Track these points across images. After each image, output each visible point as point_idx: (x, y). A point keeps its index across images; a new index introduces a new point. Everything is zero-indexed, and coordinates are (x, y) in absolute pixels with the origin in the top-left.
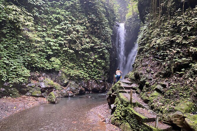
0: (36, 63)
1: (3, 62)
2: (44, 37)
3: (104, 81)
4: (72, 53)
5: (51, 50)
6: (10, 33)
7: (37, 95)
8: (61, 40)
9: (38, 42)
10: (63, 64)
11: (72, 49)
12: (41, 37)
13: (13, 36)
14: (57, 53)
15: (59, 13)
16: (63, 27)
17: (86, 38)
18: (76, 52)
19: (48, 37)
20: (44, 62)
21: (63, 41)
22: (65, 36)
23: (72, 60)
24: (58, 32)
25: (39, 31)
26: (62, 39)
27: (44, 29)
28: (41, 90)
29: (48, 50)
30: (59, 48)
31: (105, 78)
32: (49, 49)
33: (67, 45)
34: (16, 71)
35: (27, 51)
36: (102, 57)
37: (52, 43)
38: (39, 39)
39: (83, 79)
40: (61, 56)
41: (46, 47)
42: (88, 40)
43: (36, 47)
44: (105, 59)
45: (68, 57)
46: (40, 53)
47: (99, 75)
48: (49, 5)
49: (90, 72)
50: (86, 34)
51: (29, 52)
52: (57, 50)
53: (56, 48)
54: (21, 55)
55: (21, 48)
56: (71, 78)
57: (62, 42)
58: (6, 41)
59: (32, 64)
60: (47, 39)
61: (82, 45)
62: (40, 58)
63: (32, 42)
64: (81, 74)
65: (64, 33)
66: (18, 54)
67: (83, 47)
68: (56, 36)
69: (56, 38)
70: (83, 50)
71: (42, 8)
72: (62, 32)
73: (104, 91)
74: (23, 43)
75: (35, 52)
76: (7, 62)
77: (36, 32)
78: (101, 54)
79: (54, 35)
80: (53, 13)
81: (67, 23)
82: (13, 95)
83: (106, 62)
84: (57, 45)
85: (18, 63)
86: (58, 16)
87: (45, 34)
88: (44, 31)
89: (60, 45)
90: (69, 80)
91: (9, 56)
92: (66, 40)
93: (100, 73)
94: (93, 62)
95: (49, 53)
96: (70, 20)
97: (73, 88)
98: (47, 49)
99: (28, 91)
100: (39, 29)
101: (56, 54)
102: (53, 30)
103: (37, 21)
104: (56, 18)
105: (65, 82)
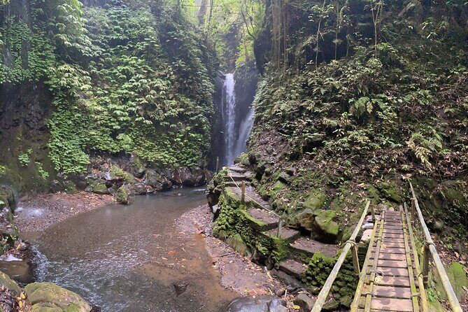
0: (97, 144)
1: (55, 145)
2: (106, 104)
3: (202, 167)
4: (150, 126)
5: (117, 123)
6: (62, 104)
7: (101, 191)
8: (132, 106)
9: (98, 112)
10: (136, 143)
11: (149, 118)
12: (101, 105)
13: (66, 108)
14: (127, 127)
15: (127, 64)
16: (133, 84)
17: (172, 99)
18: (156, 123)
19: (113, 103)
20: (109, 142)
21: (134, 107)
22: (137, 99)
23: (149, 136)
24: (126, 93)
25: (99, 96)
26: (134, 104)
27: (106, 92)
28: (106, 184)
29: (113, 124)
30: (129, 119)
31: (204, 163)
32: (114, 122)
33: (142, 113)
34: (70, 157)
35: (84, 127)
36: (199, 129)
37: (118, 112)
38: (100, 108)
39: (169, 165)
40: (132, 131)
41: (109, 119)
42: (174, 102)
43: (96, 121)
44: (202, 132)
45: (143, 132)
46: (102, 128)
47: (194, 159)
48: (111, 53)
49: (179, 154)
50: (171, 92)
51: (87, 128)
52: (126, 121)
53: (125, 119)
54: (77, 134)
55: (76, 124)
56: (149, 165)
57: (134, 109)
58: (58, 116)
59: (91, 146)
60: (111, 106)
61: (165, 112)
62: (102, 136)
63: (90, 114)
64: (165, 157)
65: (136, 94)
66: (73, 132)
67: (166, 114)
68: (124, 100)
69: (124, 103)
70: (166, 119)
71: (102, 60)
72: (132, 93)
73: (202, 183)
74: (78, 117)
75: (94, 128)
76: (60, 145)
77: (95, 98)
78: (197, 125)
79: (120, 98)
80: (119, 64)
81: (141, 78)
82: (69, 190)
83: (206, 137)
84: (127, 113)
85: (73, 145)
86: (127, 67)
87: (107, 99)
88: (105, 95)
89: (131, 114)
90: (146, 167)
91: (62, 136)
92: (139, 105)
93: (194, 155)
94: (182, 139)
95: (114, 127)
96: (145, 71)
97: (154, 181)
98: (112, 122)
99: (88, 185)
100: (98, 92)
101: (126, 129)
102: (120, 91)
103: (95, 80)
104: (123, 72)
105: (141, 170)
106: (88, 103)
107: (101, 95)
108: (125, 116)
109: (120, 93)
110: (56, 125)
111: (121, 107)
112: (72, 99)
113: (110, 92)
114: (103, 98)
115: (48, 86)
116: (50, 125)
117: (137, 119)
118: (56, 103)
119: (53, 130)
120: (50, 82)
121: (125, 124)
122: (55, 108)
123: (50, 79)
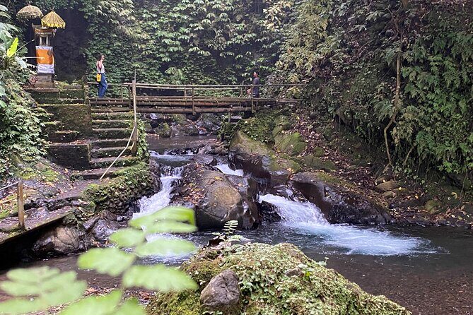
106: (129, 31)
107: (149, 19)
108: (176, 46)
109: (170, 17)
110: (93, 54)
111: (171, 35)
112: (111, 27)
113: (159, 16)
114: (150, 23)
115: (84, 13)
116: (87, 55)
117: (191, 50)
119: (90, 61)
120: (85, 10)
121: (177, 55)
122: (91, 36)
123: (85, 6)
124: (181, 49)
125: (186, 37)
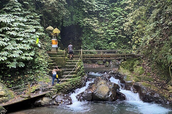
0: (101, 46)
1: (84, 47)
2: (106, 30)
4: (125, 38)
5: (110, 38)
6: (86, 31)
7: (101, 64)
8: (117, 30)
10: (118, 46)
11: (124, 35)
12: (104, 30)
13: (88, 32)
15: (116, 11)
16: (118, 21)
18: (128, 37)
19: (109, 29)
22: (119, 27)
25: (103, 27)
26: (117, 29)
27: (106, 24)
28: (103, 62)
29: (108, 38)
33: (121, 33)
37: (110, 33)
38: (103, 32)
40: (117, 41)
41: (107, 36)
43: (101, 37)
45: (122, 41)
46: (104, 40)
48: (110, 7)
51: (97, 40)
53: (113, 36)
54: (93, 43)
55: (92, 38)
58: (85, 36)
59: (99, 47)
60: (108, 31)
62: (103, 43)
63: (98, 34)
65: (119, 25)
66: (91, 42)
68: (114, 27)
69: (114, 29)
71: (105, 10)
72: (117, 24)
74: (93, 36)
75: (100, 40)
76: (86, 46)
80: (113, 11)
81: (121, 18)
82: (89, 63)
85: (91, 47)
86: (116, 13)
87: (106, 28)
88: (106, 26)
89: (116, 33)
91: (87, 43)
92: (120, 29)
96: (123, 14)
99: (96, 62)
100: (103, 25)
101: (113, 40)
103: (101, 20)
104: (115, 15)
108: (113, 35)
109: (112, 25)
110: (84, 39)
111: (112, 31)
112: (90, 30)
113: (108, 25)
115: (80, 26)
116: (82, 39)
117: (119, 36)
118: (83, 31)
119: (83, 41)
121: (114, 38)
122: (83, 33)
123: (81, 23)
124: (115, 36)
125: (117, 31)
